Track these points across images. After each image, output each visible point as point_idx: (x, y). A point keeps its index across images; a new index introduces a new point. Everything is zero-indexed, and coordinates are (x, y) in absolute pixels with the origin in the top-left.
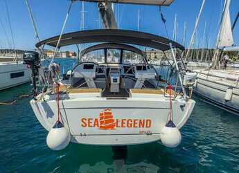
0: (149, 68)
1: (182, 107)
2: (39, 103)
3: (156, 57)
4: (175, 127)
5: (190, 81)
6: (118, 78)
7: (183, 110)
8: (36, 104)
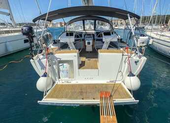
0: (112, 34)
1: (136, 62)
2: (36, 61)
3: (121, 24)
4: (134, 76)
5: (143, 43)
6: (91, 42)
7: (137, 64)
8: (34, 62)
